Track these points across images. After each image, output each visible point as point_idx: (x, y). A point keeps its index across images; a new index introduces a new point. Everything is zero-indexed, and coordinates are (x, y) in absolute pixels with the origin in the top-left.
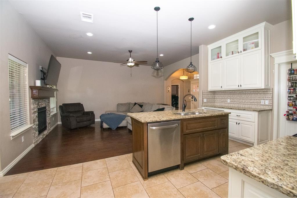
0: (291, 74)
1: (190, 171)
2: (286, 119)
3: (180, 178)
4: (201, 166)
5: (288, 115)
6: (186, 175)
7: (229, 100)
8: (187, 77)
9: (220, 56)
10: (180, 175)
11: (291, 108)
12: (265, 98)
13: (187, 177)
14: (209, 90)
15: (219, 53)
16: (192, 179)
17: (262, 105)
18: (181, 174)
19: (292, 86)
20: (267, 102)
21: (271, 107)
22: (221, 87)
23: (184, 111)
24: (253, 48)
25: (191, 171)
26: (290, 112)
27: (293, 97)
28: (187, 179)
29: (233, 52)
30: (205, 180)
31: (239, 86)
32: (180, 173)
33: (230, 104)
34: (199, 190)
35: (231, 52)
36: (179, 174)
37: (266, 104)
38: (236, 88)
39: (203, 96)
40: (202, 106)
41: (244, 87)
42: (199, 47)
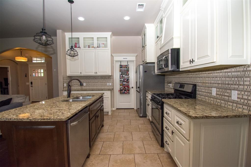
0: (121, 67)
1: (96, 153)
2: (120, 93)
3: (96, 165)
4: (98, 143)
5: (120, 91)
6: (98, 158)
7: (85, 83)
8: (27, 59)
9: (78, 46)
10: (93, 162)
11: (121, 87)
12: (109, 82)
13: (100, 158)
14: (68, 75)
15: (77, 43)
16: (105, 158)
17: (108, 86)
18: (93, 160)
19: (121, 75)
20: (110, 84)
21: (113, 87)
22: (81, 73)
23: (70, 97)
24: (103, 47)
25: (98, 152)
26: (122, 89)
27: (122, 80)
28: (102, 160)
29: (89, 46)
30: (112, 151)
31: (95, 73)
32: (91, 160)
33: (86, 87)
34: (119, 161)
35: (88, 46)
36: (91, 162)
37: (110, 85)
38: (93, 74)
39: (64, 81)
40: (63, 91)
41: (99, 74)
42: (56, 31)
